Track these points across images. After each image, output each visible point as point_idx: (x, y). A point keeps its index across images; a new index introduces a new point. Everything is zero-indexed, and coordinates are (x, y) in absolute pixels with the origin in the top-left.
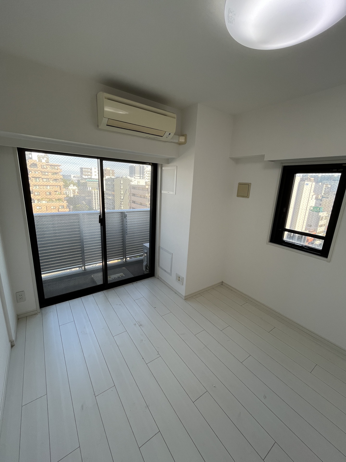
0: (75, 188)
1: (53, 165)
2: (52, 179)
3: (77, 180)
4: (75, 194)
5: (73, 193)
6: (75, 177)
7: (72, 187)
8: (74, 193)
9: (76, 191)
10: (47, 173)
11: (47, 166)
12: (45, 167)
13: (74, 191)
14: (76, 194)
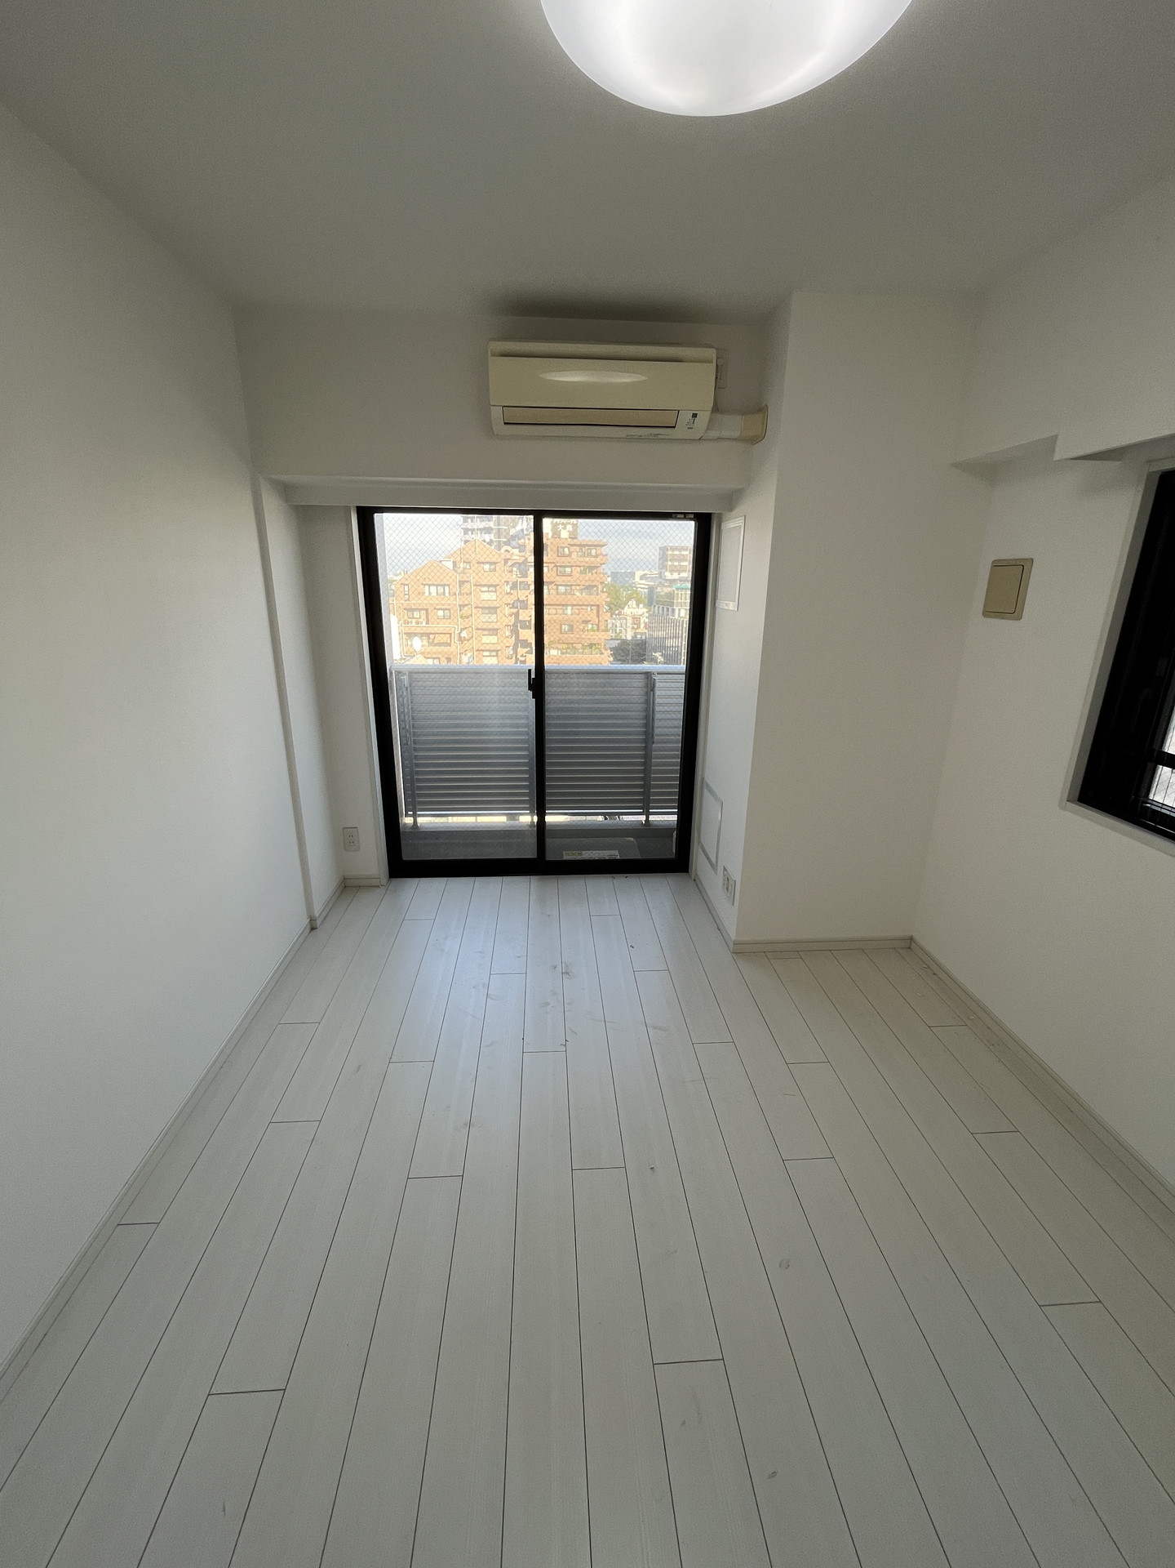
0: (642, 610)
1: (584, 546)
2: (579, 585)
3: (647, 587)
4: (637, 631)
5: (633, 628)
6: (646, 579)
7: (633, 609)
8: (635, 626)
9: (642, 621)
10: (568, 570)
11: (572, 549)
12: (566, 550)
13: (636, 620)
14: (642, 629)
